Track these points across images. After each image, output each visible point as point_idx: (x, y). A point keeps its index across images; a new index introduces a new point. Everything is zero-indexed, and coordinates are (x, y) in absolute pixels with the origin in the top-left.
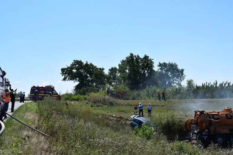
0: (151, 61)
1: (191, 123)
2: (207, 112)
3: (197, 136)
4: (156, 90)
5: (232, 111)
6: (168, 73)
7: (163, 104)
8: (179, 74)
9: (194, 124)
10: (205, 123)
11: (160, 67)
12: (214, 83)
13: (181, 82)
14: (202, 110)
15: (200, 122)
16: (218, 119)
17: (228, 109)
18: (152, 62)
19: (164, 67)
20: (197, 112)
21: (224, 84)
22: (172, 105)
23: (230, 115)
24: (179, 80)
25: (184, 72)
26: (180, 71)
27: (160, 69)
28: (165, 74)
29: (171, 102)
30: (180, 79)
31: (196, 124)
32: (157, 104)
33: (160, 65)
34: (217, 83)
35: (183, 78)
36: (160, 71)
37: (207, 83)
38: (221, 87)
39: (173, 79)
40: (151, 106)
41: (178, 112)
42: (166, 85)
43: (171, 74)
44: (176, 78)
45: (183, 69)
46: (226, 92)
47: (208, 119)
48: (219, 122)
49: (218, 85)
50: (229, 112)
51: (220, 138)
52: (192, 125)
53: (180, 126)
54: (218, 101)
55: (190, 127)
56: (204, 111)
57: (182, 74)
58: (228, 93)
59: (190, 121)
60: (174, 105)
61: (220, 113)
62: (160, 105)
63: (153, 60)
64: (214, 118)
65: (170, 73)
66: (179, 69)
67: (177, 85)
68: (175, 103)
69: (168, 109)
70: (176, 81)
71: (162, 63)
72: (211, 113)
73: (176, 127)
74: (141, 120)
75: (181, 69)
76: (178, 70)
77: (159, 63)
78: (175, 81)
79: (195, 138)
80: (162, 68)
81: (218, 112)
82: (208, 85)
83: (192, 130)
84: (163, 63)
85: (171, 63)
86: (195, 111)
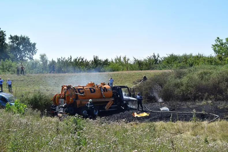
0: (3, 33)
1: (60, 98)
2: (73, 87)
3: (64, 109)
4: (11, 64)
5: (94, 85)
6: (20, 47)
7: (22, 79)
8: (31, 48)
9: (62, 98)
10: (72, 97)
11: (12, 40)
12: (69, 58)
13: (33, 56)
14: (69, 85)
15: (68, 96)
16: (83, 93)
17: (91, 84)
18: (4, 35)
19: (15, 40)
20: (64, 87)
21: (78, 59)
22: (31, 80)
23: (93, 89)
24: (30, 54)
25: (36, 46)
26: (32, 45)
27: (11, 42)
28: (17, 47)
29: (31, 77)
30: (32, 53)
31: (64, 98)
32: (16, 79)
33: (11, 38)
34: (71, 58)
35: (35, 52)
36: (11, 44)
37: (62, 58)
38: (75, 62)
39: (24, 53)
40: (10, 81)
41: (39, 87)
42: (17, 58)
43: (23, 48)
44: (28, 52)
45: (36, 43)
46: (80, 66)
47: (75, 94)
48: (85, 96)
49: (72, 60)
50: (93, 86)
51: (85, 111)
52: (61, 100)
53: (47, 100)
54: (75, 75)
55: (58, 101)
56: (70, 86)
57: (34, 48)
58: (82, 68)
59: (59, 96)
60: (33, 80)
61: (85, 87)
62: (20, 80)
63: (5, 32)
64: (80, 92)
65: (21, 46)
66: (31, 42)
67: (29, 59)
68: (34, 78)
69: (28, 84)
70: (28, 54)
71: (13, 35)
72: (77, 88)
73: (43, 102)
74: (4, 96)
75: (33, 43)
76: (30, 44)
77: (10, 36)
78: (26, 55)
79: (62, 112)
80: (13, 41)
81: (83, 87)
82: (63, 59)
83: (60, 104)
84: (15, 36)
85: (23, 36)
86: (62, 86)
